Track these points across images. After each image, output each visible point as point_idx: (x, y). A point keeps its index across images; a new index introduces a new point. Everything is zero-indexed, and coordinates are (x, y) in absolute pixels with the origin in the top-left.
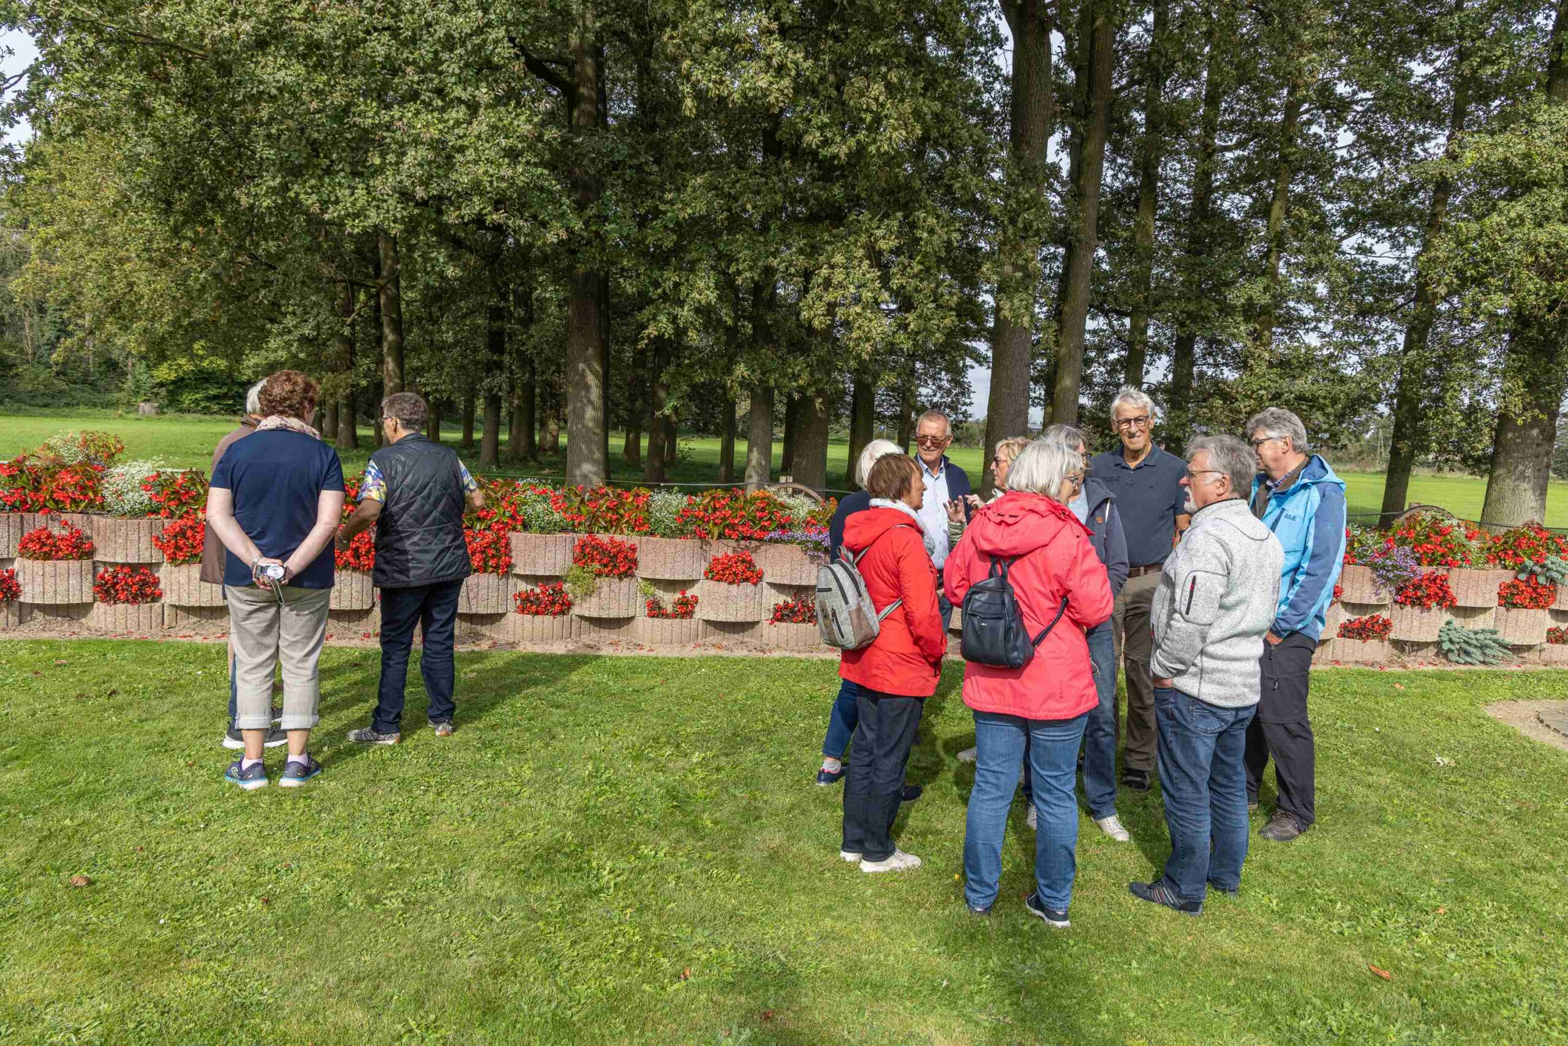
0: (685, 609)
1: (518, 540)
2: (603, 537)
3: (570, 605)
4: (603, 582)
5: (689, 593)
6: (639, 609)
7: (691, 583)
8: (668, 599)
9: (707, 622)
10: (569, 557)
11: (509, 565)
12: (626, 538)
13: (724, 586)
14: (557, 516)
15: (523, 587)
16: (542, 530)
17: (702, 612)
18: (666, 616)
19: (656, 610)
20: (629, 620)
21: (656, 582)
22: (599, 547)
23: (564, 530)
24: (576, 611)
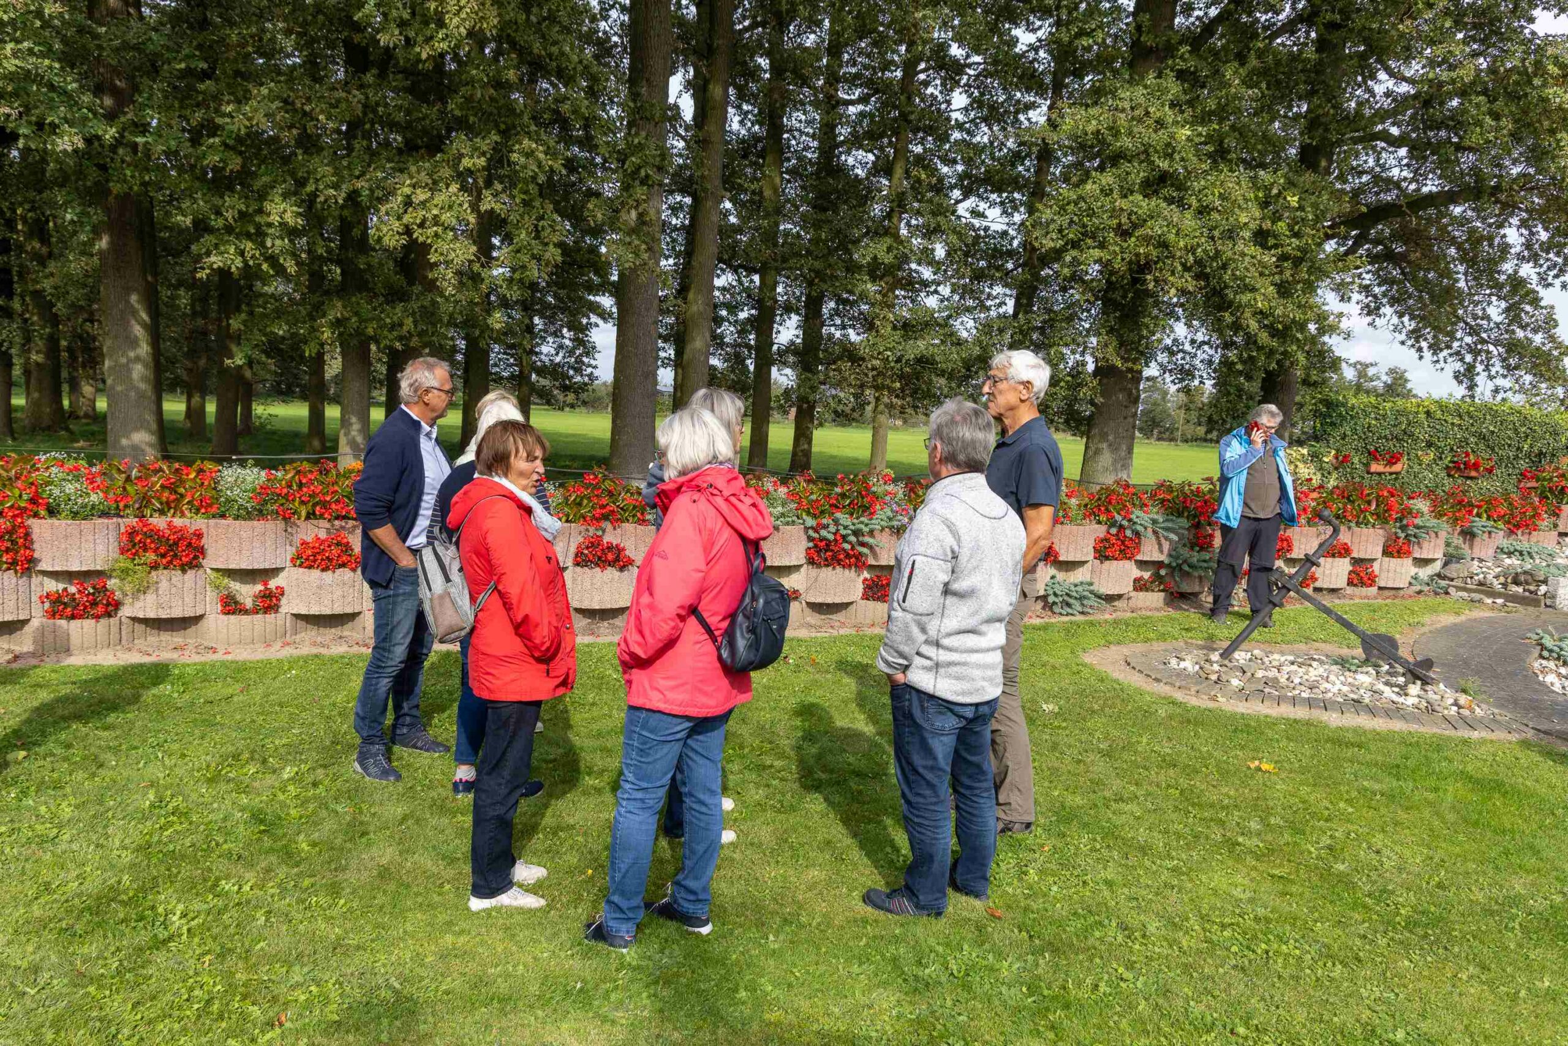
0: (269, 602)
1: (41, 529)
2: (159, 522)
3: (117, 605)
4: (162, 577)
5: (273, 584)
6: (210, 605)
7: (275, 572)
8: (247, 593)
9: (297, 616)
10: (114, 547)
11: (32, 561)
12: (189, 522)
13: (316, 573)
14: (94, 498)
15: (53, 586)
16: (75, 515)
17: (290, 605)
18: (244, 611)
19: (231, 606)
20: (197, 619)
21: (231, 573)
22: (155, 535)
23: (104, 514)
24: (126, 611)
